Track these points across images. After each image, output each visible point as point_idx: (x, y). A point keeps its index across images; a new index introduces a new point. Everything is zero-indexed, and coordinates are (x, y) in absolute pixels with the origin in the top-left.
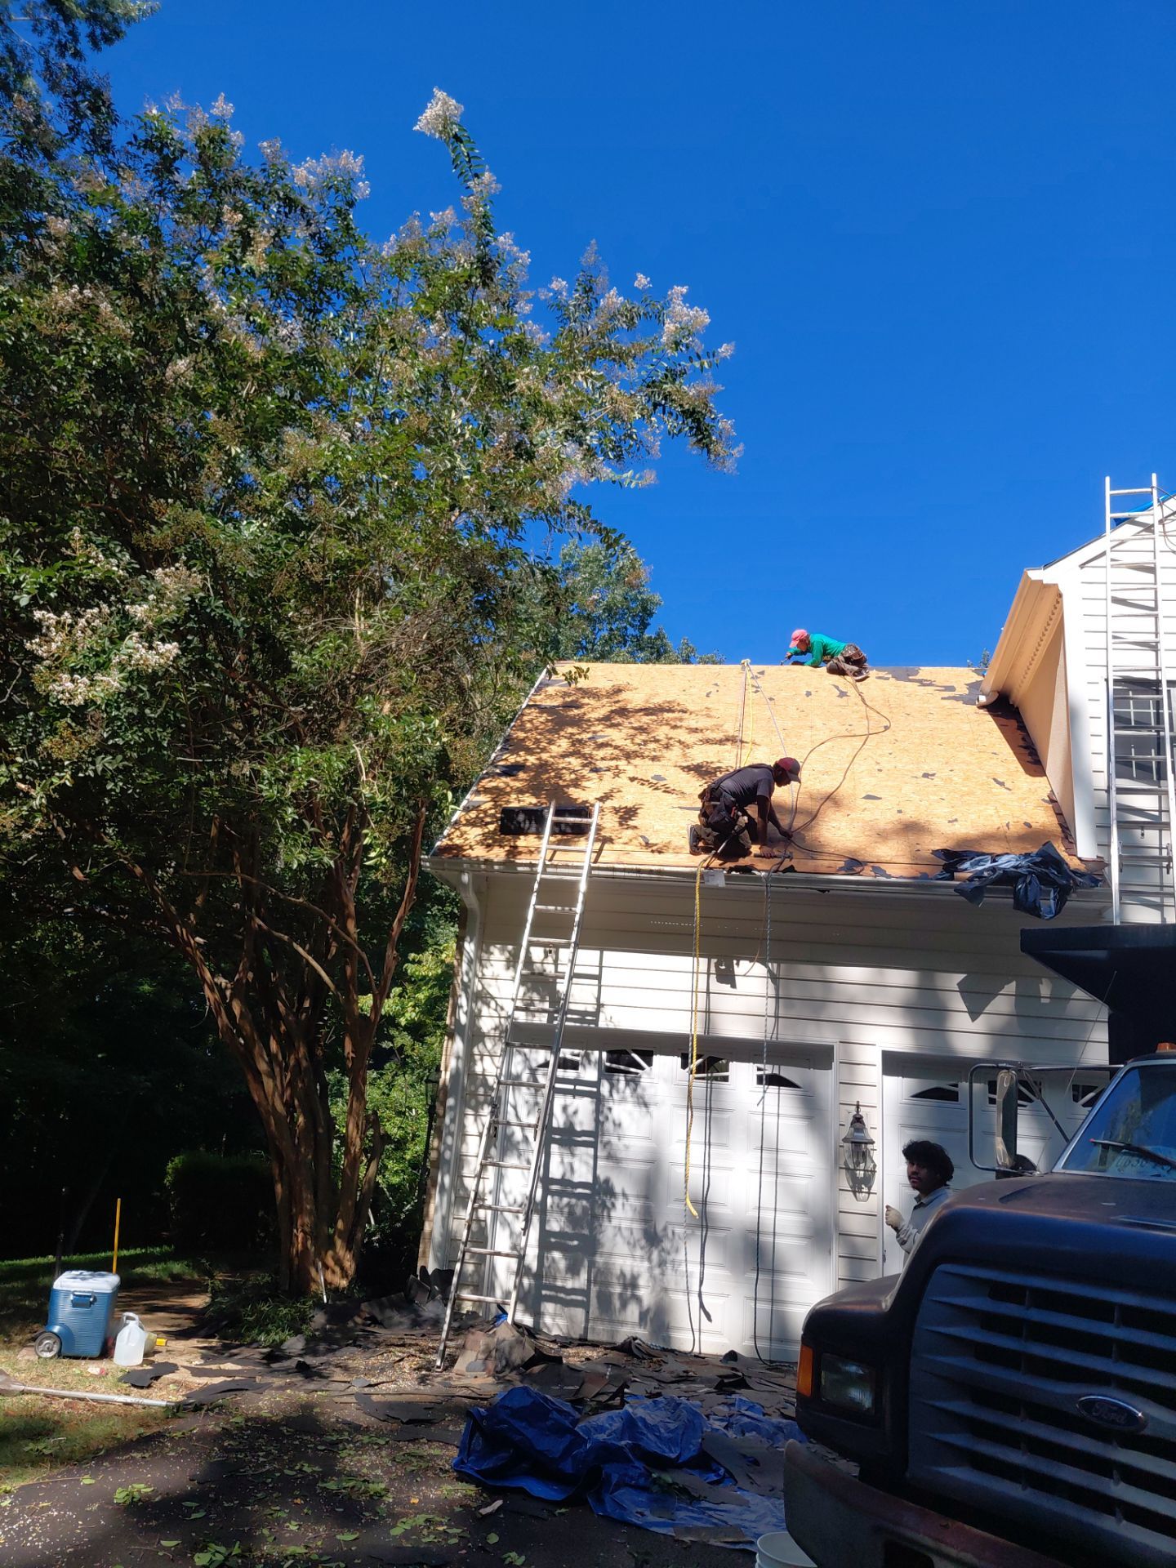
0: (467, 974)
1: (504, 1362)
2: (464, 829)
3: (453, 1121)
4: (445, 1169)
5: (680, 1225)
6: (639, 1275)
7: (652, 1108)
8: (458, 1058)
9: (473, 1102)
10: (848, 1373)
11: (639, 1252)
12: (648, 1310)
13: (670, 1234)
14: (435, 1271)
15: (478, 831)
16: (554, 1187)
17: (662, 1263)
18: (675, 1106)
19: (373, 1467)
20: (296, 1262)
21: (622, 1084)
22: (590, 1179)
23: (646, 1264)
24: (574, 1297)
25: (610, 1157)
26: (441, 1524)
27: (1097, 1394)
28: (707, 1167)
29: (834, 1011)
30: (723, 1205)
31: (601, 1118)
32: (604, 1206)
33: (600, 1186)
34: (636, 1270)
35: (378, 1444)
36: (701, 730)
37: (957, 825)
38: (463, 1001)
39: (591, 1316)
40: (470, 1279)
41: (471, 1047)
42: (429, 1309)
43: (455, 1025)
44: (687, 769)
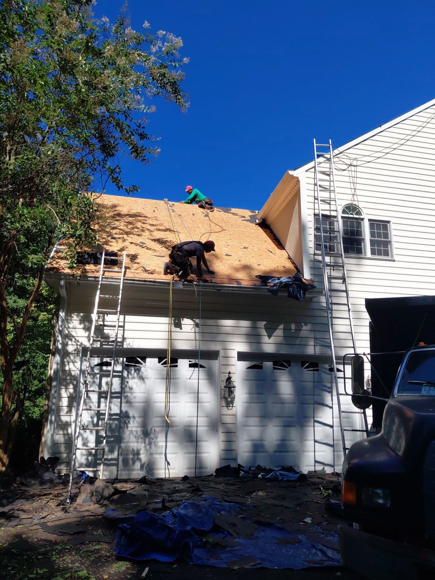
0: (61, 326)
1: (100, 497)
2: (57, 260)
3: (55, 392)
4: (52, 413)
5: (157, 427)
6: (140, 450)
7: (146, 380)
8: (57, 364)
9: (65, 383)
10: (376, 493)
11: (140, 440)
12: (144, 464)
13: (153, 431)
14: (48, 458)
16: (102, 417)
17: (150, 444)
18: (156, 378)
21: (133, 372)
22: (118, 412)
23: (143, 445)
24: (112, 462)
25: (127, 402)
28: (168, 402)
31: (123, 386)
32: (125, 423)
33: (123, 414)
34: (139, 447)
35: (67, 549)
36: (155, 225)
37: (261, 267)
38: (60, 338)
39: (119, 469)
40: (64, 460)
41: (64, 359)
42: (47, 476)
43: (55, 349)
44: (154, 240)
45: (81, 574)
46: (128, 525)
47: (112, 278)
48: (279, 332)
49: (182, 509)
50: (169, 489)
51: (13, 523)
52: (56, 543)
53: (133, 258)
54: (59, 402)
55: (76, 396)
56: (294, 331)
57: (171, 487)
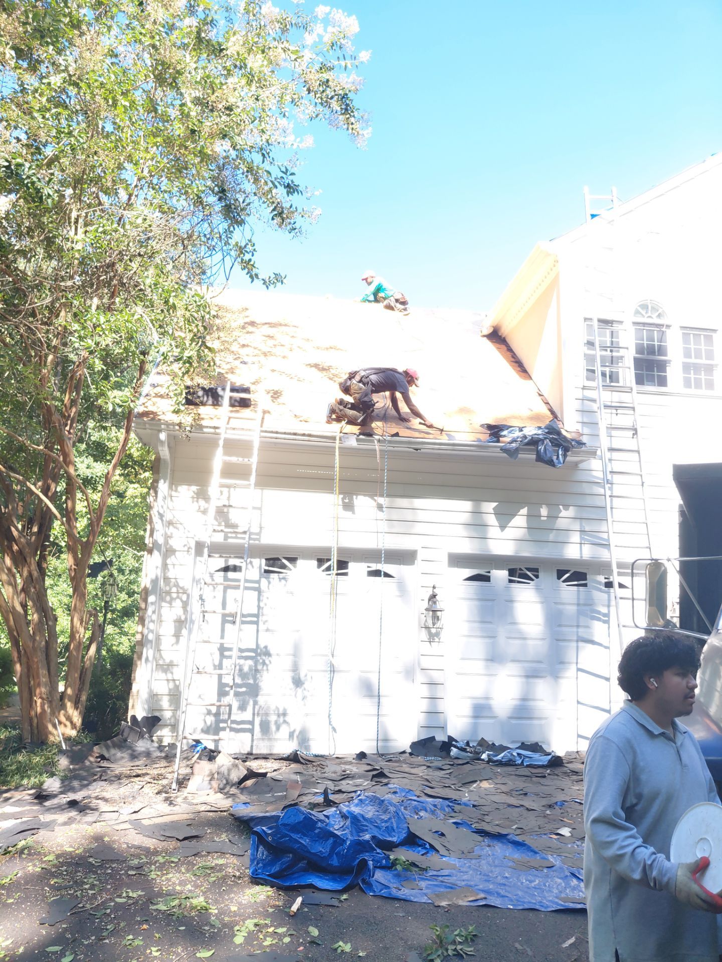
0: (162, 507)
1: (225, 782)
2: (154, 400)
6: (288, 708)
7: (297, 596)
8: (157, 568)
11: (288, 691)
13: (309, 678)
14: (143, 718)
16: (228, 653)
17: (304, 698)
19: (183, 883)
21: (276, 581)
23: (293, 700)
24: (243, 726)
25: (268, 630)
29: (418, 528)
31: (262, 605)
33: (261, 650)
34: (286, 704)
35: (172, 862)
36: (312, 341)
38: (159, 526)
39: (255, 737)
40: (168, 722)
41: (166, 559)
42: (141, 745)
43: (153, 544)
44: (310, 366)
45: (195, 902)
46: (270, 828)
47: (242, 429)
48: (520, 520)
49: (357, 805)
50: (335, 772)
51: (90, 818)
52: (156, 853)
53: (276, 395)
54: (160, 627)
55: (186, 619)
56: (545, 518)
57: (339, 769)
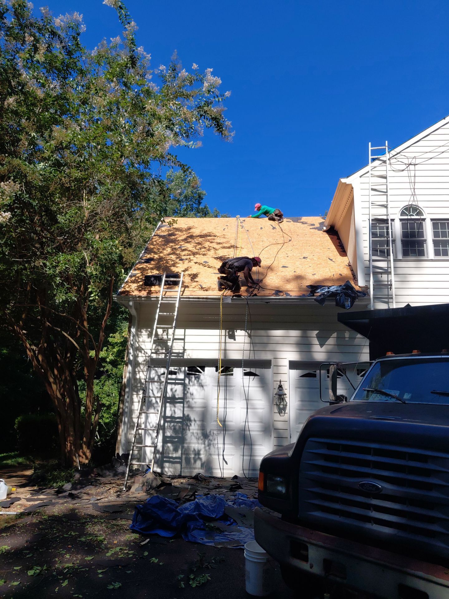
0: (133, 340)
1: (150, 487)
2: (130, 284)
3: (128, 397)
4: (125, 415)
5: (215, 430)
6: (200, 450)
7: (205, 387)
8: (130, 373)
9: (136, 389)
10: (277, 481)
11: (200, 441)
12: (204, 463)
13: (212, 434)
14: (122, 454)
15: (135, 285)
16: (168, 420)
17: (209, 445)
18: (214, 386)
19: (99, 531)
20: (68, 454)
21: (193, 379)
22: (182, 416)
23: (203, 446)
24: (176, 460)
25: (189, 407)
26: (126, 550)
27: (365, 481)
28: (225, 408)
29: (271, 347)
30: (232, 421)
31: (186, 392)
32: (187, 425)
33: (185, 418)
34: (199, 448)
36: (222, 243)
37: (315, 276)
38: (131, 351)
39: (183, 467)
40: (136, 457)
41: (135, 369)
42: (120, 469)
43: (128, 360)
44: (217, 258)
47: (171, 298)
48: (332, 341)
50: (213, 485)
51: (75, 501)
53: (194, 277)
54: (132, 405)
56: (348, 339)
57: (217, 483)
